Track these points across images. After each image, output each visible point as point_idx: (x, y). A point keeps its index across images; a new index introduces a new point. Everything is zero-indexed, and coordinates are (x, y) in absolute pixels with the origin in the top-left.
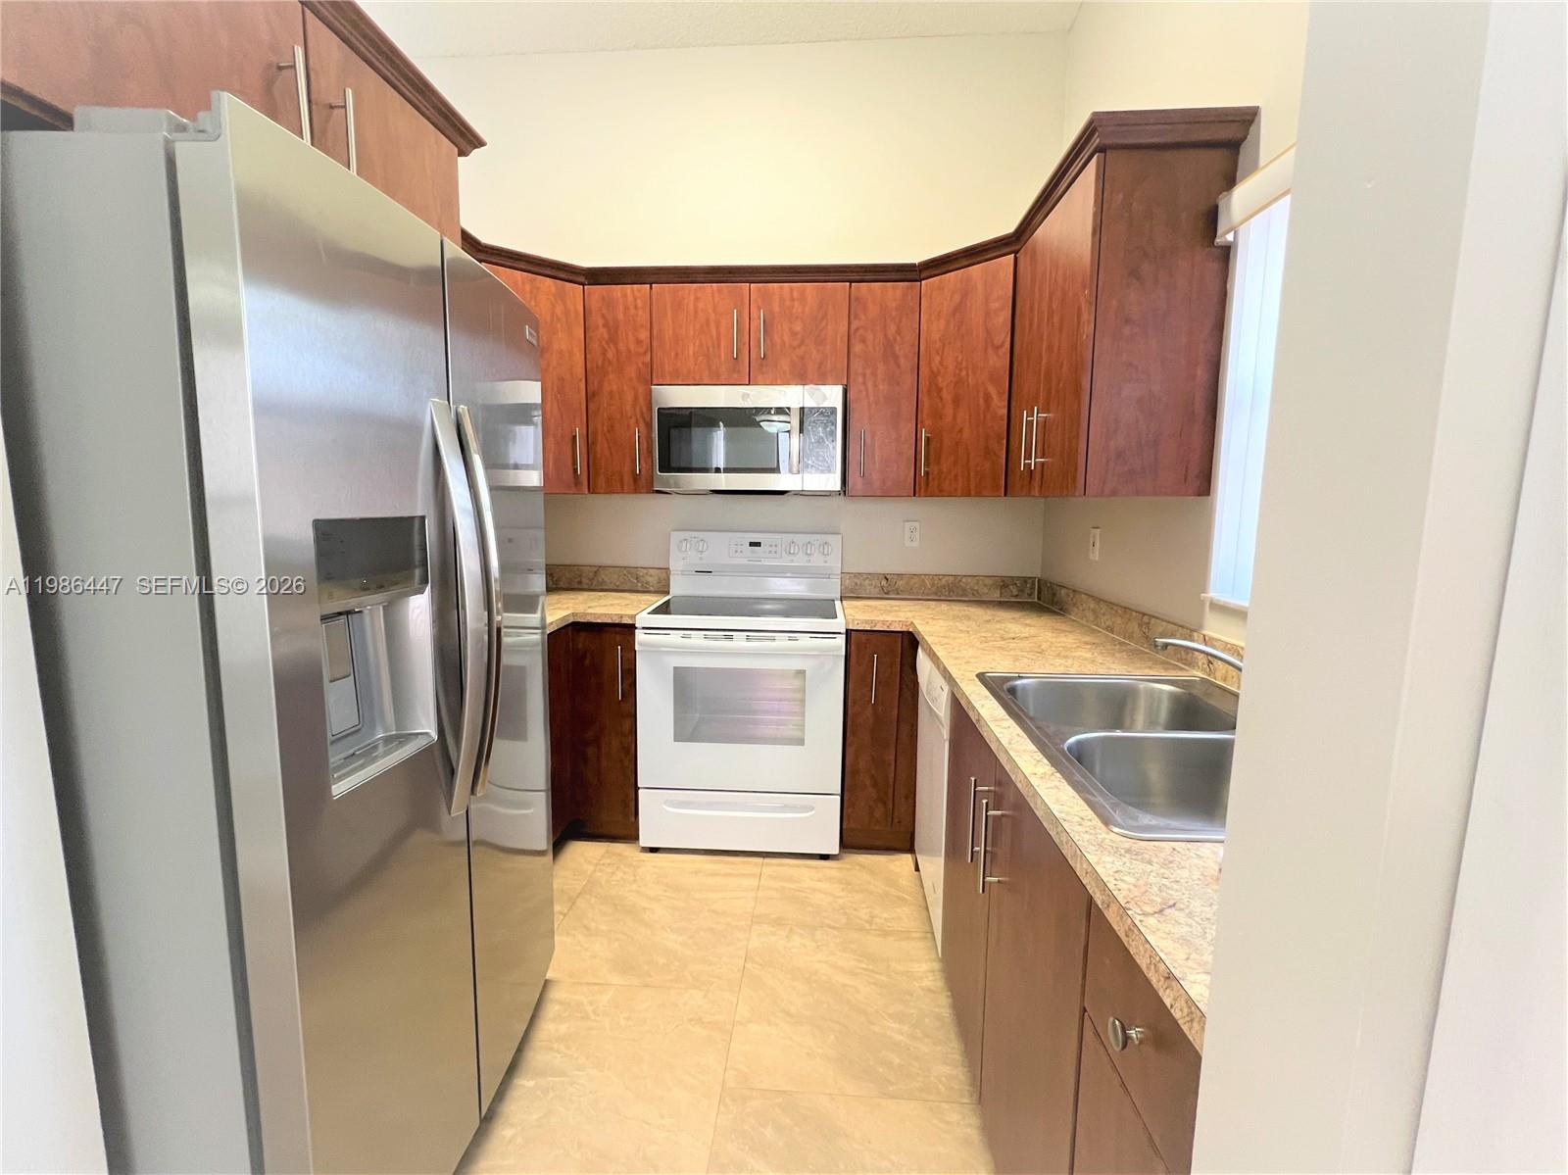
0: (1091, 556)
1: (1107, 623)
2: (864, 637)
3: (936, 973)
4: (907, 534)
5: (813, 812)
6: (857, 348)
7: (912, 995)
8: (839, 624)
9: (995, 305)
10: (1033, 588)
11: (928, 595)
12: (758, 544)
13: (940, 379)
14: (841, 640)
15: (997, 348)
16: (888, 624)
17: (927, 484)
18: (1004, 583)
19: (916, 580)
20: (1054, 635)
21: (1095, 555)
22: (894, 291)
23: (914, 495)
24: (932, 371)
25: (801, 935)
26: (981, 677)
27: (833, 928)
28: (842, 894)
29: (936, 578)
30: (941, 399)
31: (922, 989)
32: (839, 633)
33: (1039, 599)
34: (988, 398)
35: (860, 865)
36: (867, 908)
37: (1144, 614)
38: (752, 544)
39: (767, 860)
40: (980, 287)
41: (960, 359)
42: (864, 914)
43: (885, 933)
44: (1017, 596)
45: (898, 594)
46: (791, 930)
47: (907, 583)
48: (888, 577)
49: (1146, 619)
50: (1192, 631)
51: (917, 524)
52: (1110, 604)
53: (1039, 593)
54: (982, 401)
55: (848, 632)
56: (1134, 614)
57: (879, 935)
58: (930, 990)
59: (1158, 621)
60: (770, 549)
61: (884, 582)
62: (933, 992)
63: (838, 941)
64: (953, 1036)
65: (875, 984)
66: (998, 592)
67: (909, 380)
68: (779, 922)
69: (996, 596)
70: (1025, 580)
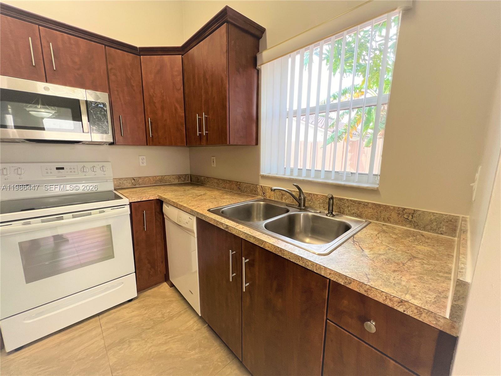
0: (212, 165)
1: (223, 186)
2: (137, 204)
3: (197, 322)
4: (141, 161)
5: (123, 285)
6: (112, 78)
7: (193, 336)
8: (126, 201)
9: (175, 73)
10: (188, 178)
11: (153, 184)
12: (63, 168)
13: (154, 99)
14: (127, 208)
15: (178, 90)
16: (148, 197)
17: (153, 141)
18: (179, 177)
19: (147, 179)
20: (211, 192)
21: (214, 165)
22: (129, 57)
23: (147, 145)
24: (150, 95)
25: (136, 341)
26: (209, 210)
27: (149, 329)
28: (146, 312)
29: (154, 177)
30: (156, 107)
31: (195, 331)
32: (126, 205)
33: (191, 181)
34: (176, 109)
35: (148, 296)
36: (159, 312)
37: (238, 182)
38: (57, 169)
39: (100, 316)
40: (168, 65)
41: (162, 91)
42: (159, 315)
43: (171, 318)
44: (184, 181)
45: (140, 185)
46: (129, 342)
47: (143, 181)
48: (135, 179)
49: (238, 183)
50: (256, 185)
51: (144, 157)
52: (224, 180)
53: (191, 179)
54: (174, 110)
55: (131, 204)
56: (234, 182)
57: (169, 320)
58: (198, 330)
59: (243, 183)
60: (71, 170)
61: (133, 181)
62: (199, 329)
63: (154, 333)
64: (213, 341)
65: (177, 341)
66: (178, 180)
67: (139, 98)
68: (122, 342)
69: (176, 182)
70: (186, 175)
